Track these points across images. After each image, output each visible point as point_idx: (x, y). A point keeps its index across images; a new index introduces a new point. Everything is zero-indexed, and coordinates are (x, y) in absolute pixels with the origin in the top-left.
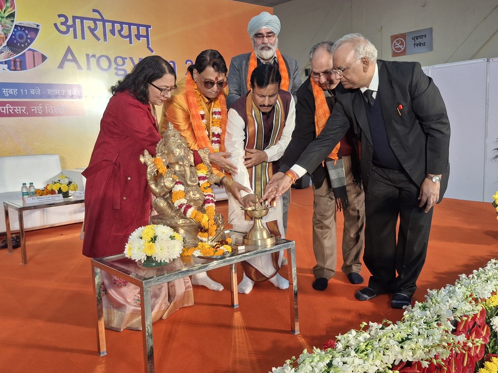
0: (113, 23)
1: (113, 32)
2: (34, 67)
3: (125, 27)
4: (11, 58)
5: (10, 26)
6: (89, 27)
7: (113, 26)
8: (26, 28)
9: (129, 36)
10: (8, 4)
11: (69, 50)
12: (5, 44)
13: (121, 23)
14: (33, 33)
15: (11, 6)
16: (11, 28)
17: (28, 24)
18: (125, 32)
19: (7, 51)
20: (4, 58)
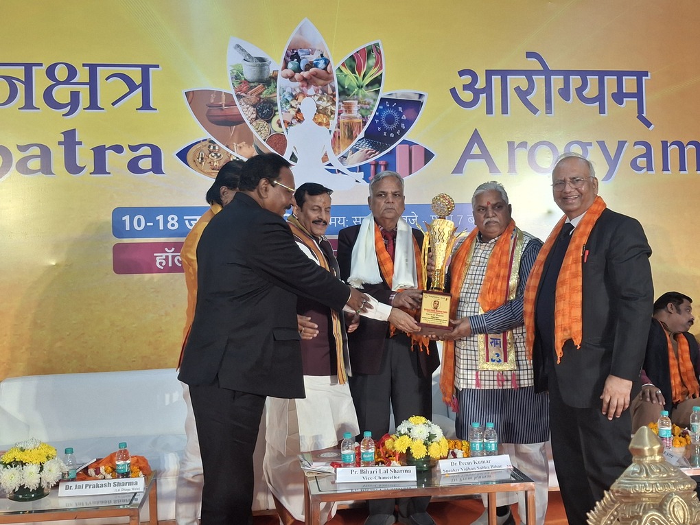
0: (567, 74)
1: (565, 93)
2: (410, 173)
3: (593, 80)
4: (371, 160)
5: (371, 101)
6: (518, 89)
7: (567, 82)
8: (400, 102)
9: (600, 98)
10: (372, 62)
11: (476, 137)
12: (362, 135)
13: (584, 74)
14: (411, 112)
15: (376, 66)
16: (374, 106)
17: (403, 95)
18: (591, 90)
19: (366, 148)
20: (358, 161)
